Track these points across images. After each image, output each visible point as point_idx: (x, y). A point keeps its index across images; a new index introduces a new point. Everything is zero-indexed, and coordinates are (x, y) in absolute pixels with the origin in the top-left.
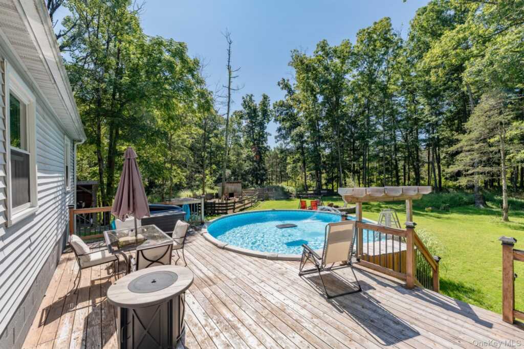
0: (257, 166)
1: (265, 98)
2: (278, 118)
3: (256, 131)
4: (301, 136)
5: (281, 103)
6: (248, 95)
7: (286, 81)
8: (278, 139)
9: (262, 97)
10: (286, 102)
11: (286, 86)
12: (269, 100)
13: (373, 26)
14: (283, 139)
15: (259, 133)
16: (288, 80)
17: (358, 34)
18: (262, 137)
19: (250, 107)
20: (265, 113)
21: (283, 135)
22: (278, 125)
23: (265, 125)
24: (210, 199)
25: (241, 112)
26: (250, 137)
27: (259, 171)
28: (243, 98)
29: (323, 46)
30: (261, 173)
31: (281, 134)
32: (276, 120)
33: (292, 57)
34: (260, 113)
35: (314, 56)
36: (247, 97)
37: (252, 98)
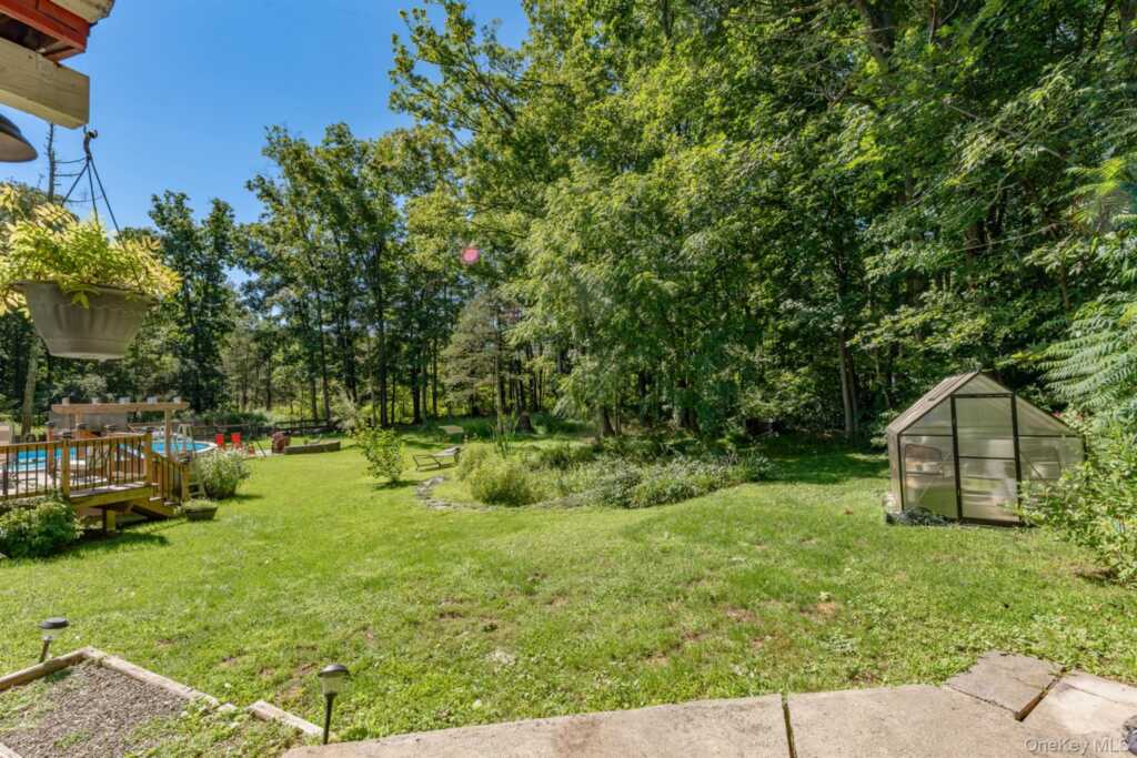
0: (195, 367)
1: (219, 209)
6: (171, 194)
9: (212, 206)
12: (231, 216)
15: (205, 290)
16: (272, 183)
18: (214, 299)
20: (222, 243)
27: (204, 379)
29: (340, 135)
30: (210, 385)
33: (270, 139)
34: (208, 243)
36: (167, 198)
37: (185, 201)
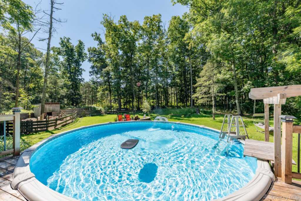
0: (73, 92)
1: (81, 43)
2: (92, 59)
3: (72, 67)
4: (108, 73)
5: (95, 49)
6: (65, 38)
7: (98, 35)
8: (92, 73)
9: (78, 42)
10: (97, 49)
11: (98, 38)
12: (84, 46)
13: (152, 17)
14: (95, 74)
15: (75, 68)
16: (100, 35)
17: (145, 18)
18: (78, 71)
19: (67, 47)
20: (80, 54)
21: (95, 71)
22: (91, 64)
23: (80, 63)
24: (25, 119)
25: (59, 49)
26: (67, 70)
27: (75, 95)
28: (61, 39)
29: (124, 19)
30: (77, 98)
31: (94, 71)
32: (90, 61)
33: (104, 18)
34: (76, 54)
35: (118, 23)
36: (64, 39)
37: (70, 40)
